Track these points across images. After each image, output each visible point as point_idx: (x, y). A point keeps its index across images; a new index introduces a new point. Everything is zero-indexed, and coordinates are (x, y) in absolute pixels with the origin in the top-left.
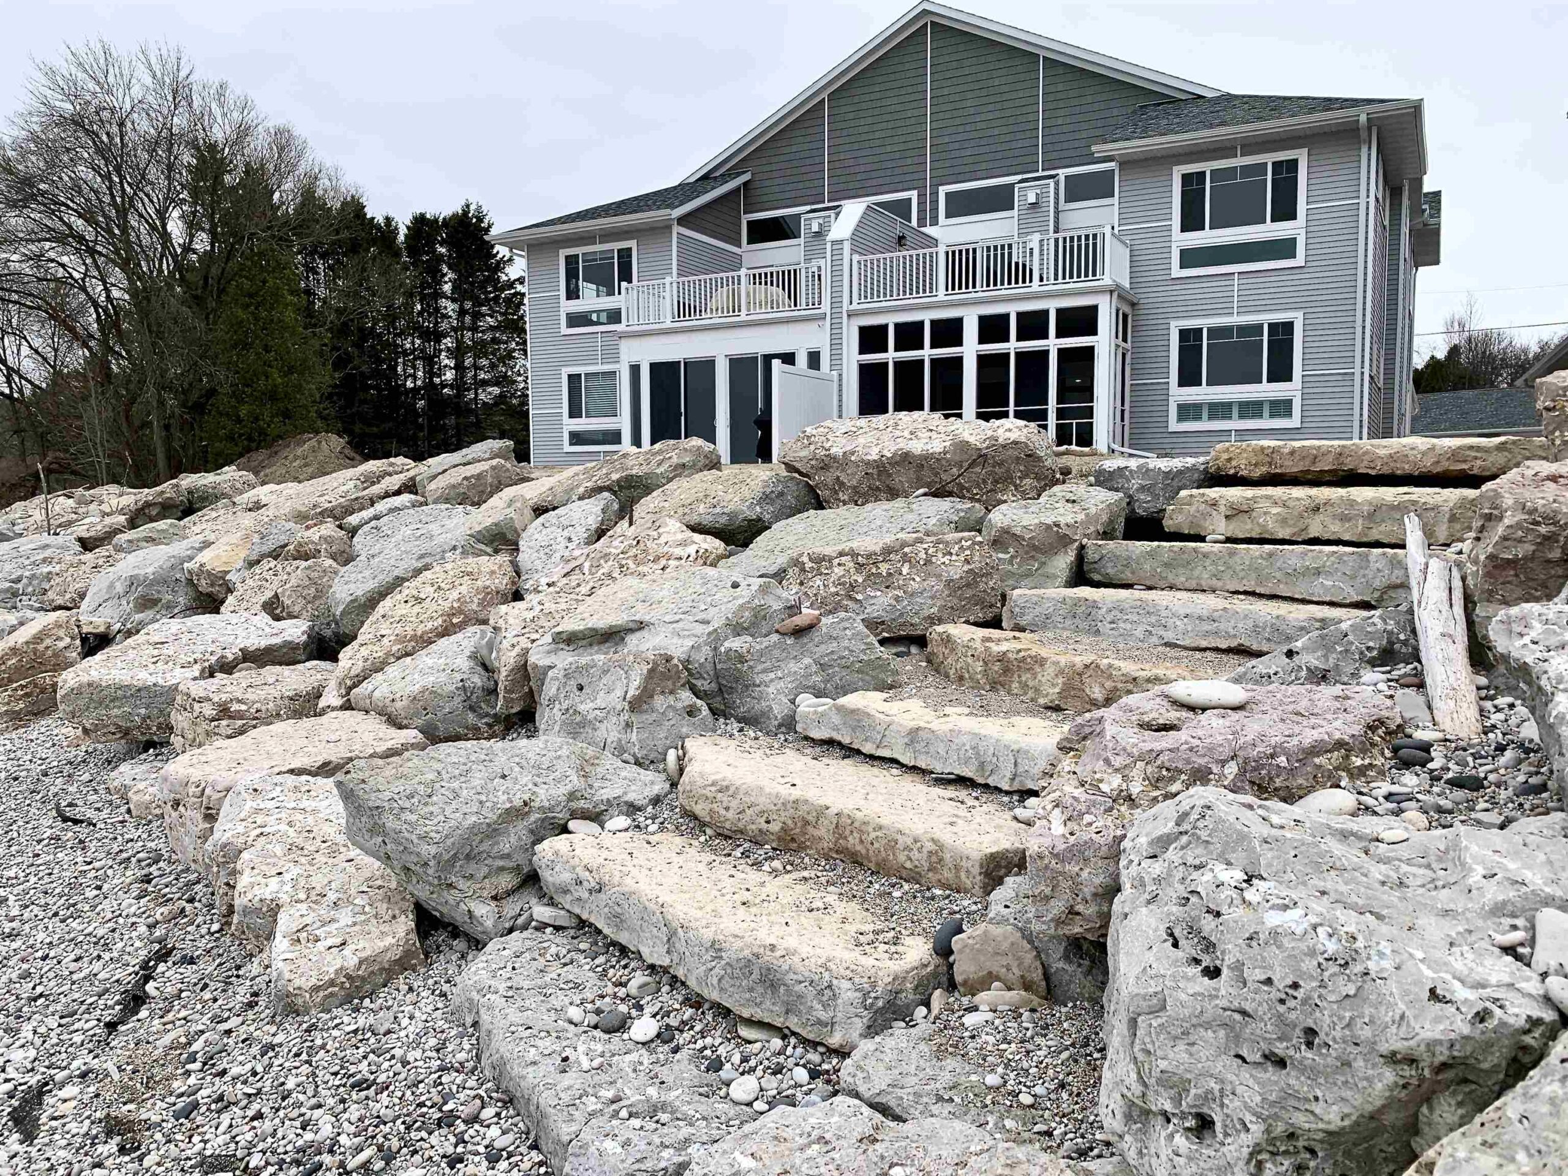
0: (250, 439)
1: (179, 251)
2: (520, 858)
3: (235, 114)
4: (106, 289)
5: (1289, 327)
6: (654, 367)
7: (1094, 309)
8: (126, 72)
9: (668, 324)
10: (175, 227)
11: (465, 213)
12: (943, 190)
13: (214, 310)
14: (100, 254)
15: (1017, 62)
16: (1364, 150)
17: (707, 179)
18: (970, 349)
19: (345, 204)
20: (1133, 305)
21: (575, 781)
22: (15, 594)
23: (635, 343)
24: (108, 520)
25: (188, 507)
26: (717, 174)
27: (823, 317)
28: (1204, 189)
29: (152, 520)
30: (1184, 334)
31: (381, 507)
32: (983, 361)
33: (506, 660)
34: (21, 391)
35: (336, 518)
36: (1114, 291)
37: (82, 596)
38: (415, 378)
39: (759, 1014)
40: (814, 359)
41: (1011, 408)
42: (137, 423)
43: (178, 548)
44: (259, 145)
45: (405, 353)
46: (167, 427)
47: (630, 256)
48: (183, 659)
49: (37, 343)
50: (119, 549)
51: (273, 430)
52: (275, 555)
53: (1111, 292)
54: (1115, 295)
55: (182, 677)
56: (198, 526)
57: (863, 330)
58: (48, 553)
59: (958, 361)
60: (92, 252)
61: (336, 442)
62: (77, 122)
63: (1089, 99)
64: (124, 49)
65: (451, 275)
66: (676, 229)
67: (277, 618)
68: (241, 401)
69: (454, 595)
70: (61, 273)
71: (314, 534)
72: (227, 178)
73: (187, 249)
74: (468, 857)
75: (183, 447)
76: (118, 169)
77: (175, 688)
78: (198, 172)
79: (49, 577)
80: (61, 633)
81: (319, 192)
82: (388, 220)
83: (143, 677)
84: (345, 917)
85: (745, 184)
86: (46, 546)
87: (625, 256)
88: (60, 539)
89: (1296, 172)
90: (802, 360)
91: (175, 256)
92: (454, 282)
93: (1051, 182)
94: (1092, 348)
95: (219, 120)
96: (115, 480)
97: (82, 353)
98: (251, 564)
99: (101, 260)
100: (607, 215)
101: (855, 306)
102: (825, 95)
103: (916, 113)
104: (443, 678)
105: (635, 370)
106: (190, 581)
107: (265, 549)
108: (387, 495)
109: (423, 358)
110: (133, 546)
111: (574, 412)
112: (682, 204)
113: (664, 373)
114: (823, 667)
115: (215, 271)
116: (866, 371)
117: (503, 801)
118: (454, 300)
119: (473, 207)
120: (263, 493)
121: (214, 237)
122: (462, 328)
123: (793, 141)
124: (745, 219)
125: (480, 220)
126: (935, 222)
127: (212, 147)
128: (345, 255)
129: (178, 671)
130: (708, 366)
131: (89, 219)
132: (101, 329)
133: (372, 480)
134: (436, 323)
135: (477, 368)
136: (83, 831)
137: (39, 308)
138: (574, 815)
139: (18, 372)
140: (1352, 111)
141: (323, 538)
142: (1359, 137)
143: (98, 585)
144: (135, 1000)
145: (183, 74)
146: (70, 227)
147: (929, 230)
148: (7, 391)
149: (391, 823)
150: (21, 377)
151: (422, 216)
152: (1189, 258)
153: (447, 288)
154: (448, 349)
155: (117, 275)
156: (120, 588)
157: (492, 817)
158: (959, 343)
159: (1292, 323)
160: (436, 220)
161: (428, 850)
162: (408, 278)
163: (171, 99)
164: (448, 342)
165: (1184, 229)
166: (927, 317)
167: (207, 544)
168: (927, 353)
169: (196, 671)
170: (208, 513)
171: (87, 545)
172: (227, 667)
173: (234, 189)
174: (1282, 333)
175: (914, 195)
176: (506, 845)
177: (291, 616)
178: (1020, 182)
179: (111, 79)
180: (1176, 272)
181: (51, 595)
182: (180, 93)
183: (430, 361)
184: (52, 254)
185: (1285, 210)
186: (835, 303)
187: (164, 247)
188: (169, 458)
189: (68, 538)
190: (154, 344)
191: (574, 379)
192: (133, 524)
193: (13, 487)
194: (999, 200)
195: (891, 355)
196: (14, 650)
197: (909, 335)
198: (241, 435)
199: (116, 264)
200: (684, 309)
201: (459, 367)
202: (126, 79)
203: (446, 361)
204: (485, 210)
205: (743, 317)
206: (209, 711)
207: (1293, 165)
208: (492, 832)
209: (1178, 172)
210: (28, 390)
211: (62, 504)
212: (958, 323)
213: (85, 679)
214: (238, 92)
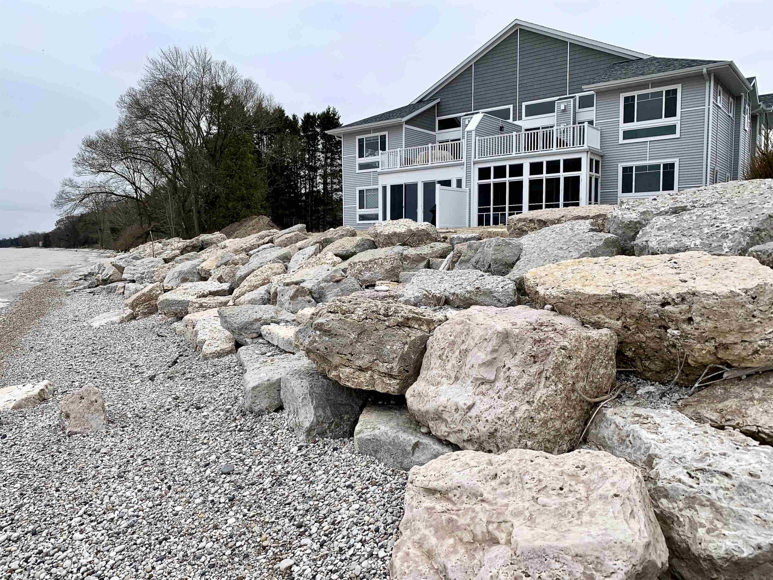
0: (233, 217)
1: (205, 134)
2: (258, 330)
3: (229, 75)
4: (175, 152)
5: (672, 165)
6: (392, 187)
7: (580, 159)
8: (185, 60)
9: (398, 168)
10: (204, 125)
11: (328, 112)
12: (524, 104)
13: (218, 161)
14: (173, 137)
15: (558, 45)
16: (707, 84)
17: (421, 102)
18: (526, 177)
19: (275, 111)
20: (602, 156)
21: (273, 314)
22: (142, 278)
23: (385, 176)
24: (173, 252)
25: (201, 247)
26: (425, 100)
27: (463, 164)
28: (634, 103)
29: (189, 252)
30: (625, 169)
31: (261, 248)
32: (531, 182)
33: (272, 291)
34: (141, 196)
35: (246, 251)
36: (591, 151)
37: (164, 278)
38: (306, 188)
39: (289, 350)
40: (459, 183)
41: (544, 204)
42: (187, 209)
43: (195, 262)
44: (238, 87)
45: (301, 177)
46: (199, 212)
47: (385, 138)
48: (193, 293)
49: (147, 175)
50: (177, 262)
51: (242, 214)
52: (226, 264)
53: (587, 152)
54: (589, 153)
55: (193, 298)
56: (204, 254)
57: (480, 170)
58: (153, 264)
59: (521, 183)
60: (170, 137)
61: (266, 219)
62: (165, 83)
63: (590, 61)
64: (184, 49)
65: (322, 141)
66: (405, 126)
67: (221, 283)
68: (229, 200)
69: (266, 274)
70: (157, 146)
71: (237, 257)
72: (225, 102)
73: (208, 133)
74: (246, 329)
75: (205, 221)
76: (181, 101)
77: (189, 301)
78: (213, 100)
79: (153, 272)
80: (158, 289)
81: (264, 106)
82: (294, 116)
83: (181, 298)
84: (219, 342)
85: (438, 103)
86: (152, 262)
87: (383, 138)
88: (157, 259)
89: (676, 94)
90: (454, 184)
91: (203, 138)
92: (322, 144)
93: (572, 100)
94: (579, 177)
95: (222, 78)
96: (178, 235)
97: (164, 180)
98: (218, 267)
99: (173, 140)
100: (376, 121)
101: (477, 159)
102: (473, 63)
103: (513, 70)
104: (257, 296)
105: (384, 188)
106: (198, 273)
107: (223, 262)
108: (264, 244)
109: (309, 180)
110: (181, 261)
111: (361, 206)
112: (407, 115)
113: (396, 189)
114: (342, 290)
115: (219, 143)
116: (481, 187)
117: (254, 317)
118: (323, 153)
119: (331, 109)
120: (228, 242)
121: (219, 126)
122: (326, 164)
123: (459, 84)
124: (437, 119)
125: (334, 115)
126: (520, 118)
127: (219, 88)
128: (275, 133)
129: (190, 296)
130: (414, 186)
131: (169, 123)
132: (173, 170)
133: (262, 238)
134: (315, 163)
135: (333, 183)
136: (164, 338)
137: (149, 161)
138: (272, 322)
139: (140, 189)
140: (701, 67)
141: (240, 259)
142: (704, 78)
143: (170, 274)
144: (175, 362)
145: (207, 60)
146: (161, 126)
147: (517, 123)
148: (135, 196)
149: (228, 319)
150: (141, 191)
151: (308, 114)
152: (628, 135)
153: (320, 147)
154: (321, 175)
155: (180, 146)
156: (176, 275)
157: (252, 320)
158: (521, 175)
159: (674, 164)
160: (314, 116)
161: (236, 325)
162: (303, 143)
163: (202, 70)
164: (320, 172)
165: (625, 121)
166: (507, 164)
167: (204, 260)
168: (507, 179)
169: (196, 296)
170: (208, 250)
171: (166, 261)
172: (204, 296)
173: (228, 105)
174: (669, 168)
175: (511, 107)
176: (255, 327)
177: (225, 282)
178: (558, 100)
179: (179, 63)
180: (621, 141)
181: (154, 278)
182: (206, 67)
183: (312, 180)
184: (154, 138)
185: (671, 112)
186: (468, 157)
187: (199, 133)
188: (199, 225)
189: (159, 259)
190: (194, 176)
191: (361, 192)
192: (182, 253)
193: (138, 238)
194: (548, 108)
195: (492, 180)
196: (144, 294)
197: (500, 171)
198: (229, 216)
199: (179, 142)
200: (408, 161)
201: (325, 184)
202: (185, 63)
203: (319, 180)
204: (337, 110)
205: (430, 165)
206: (197, 305)
207: (675, 91)
208: (252, 324)
209: (622, 96)
210: (143, 195)
211: (158, 245)
212: (521, 166)
213: (165, 298)
214: (230, 65)
